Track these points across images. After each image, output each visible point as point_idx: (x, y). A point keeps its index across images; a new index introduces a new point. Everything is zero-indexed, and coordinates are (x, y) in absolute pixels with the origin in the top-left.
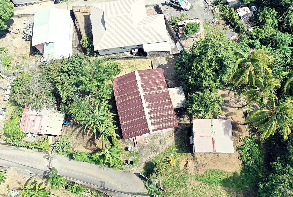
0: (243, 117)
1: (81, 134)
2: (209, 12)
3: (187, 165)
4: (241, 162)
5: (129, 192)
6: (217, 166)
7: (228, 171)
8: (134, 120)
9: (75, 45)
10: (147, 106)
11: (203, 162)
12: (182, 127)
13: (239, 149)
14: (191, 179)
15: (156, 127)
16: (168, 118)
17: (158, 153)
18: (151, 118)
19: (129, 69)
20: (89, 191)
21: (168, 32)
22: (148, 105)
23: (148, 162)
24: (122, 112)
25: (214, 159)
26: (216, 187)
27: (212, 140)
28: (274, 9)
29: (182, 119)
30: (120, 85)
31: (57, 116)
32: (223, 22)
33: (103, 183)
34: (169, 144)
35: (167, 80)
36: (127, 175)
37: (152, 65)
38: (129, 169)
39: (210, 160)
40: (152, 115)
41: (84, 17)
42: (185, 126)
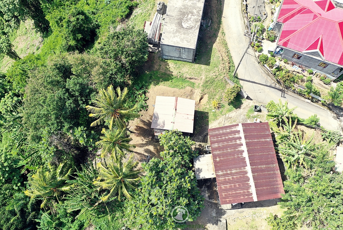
3: (201, 98)
4: (147, 94)
6: (173, 91)
7: (163, 87)
10: (243, 153)
13: (145, 108)
14: (199, 84)
16: (219, 138)
17: (227, 116)
18: (240, 138)
23: (238, 109)
24: (272, 153)
26: (178, 74)
27: (177, 108)
30: (276, 186)
33: (283, 96)
34: (215, 123)
35: (208, 200)
36: (260, 100)
40: (238, 142)
42: (195, 139)
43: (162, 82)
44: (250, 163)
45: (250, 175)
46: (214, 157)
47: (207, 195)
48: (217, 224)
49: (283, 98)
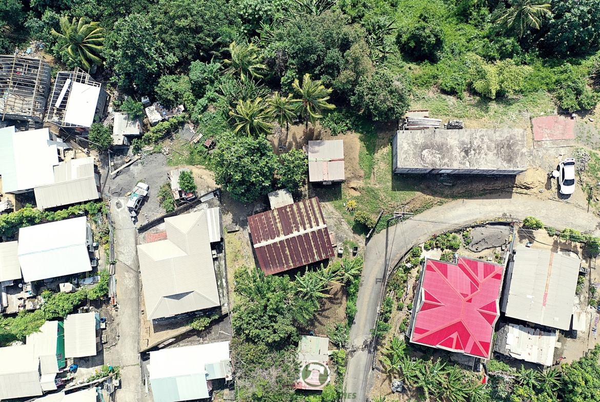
0: (298, 126)
1: (324, 313)
2: (151, 159)
3: (355, 188)
4: (349, 132)
5: (385, 249)
6: (355, 157)
7: (359, 146)
8: (313, 246)
9: (199, 341)
11: (351, 172)
12: (312, 193)
13: (334, 133)
14: (370, 184)
15: (320, 220)
16: (309, 208)
17: (342, 220)
18: (311, 227)
19: (239, 260)
20: (388, 294)
21: (183, 212)
22: (296, 230)
23: (353, 231)
24: (303, 261)
25: (348, 159)
26: (376, 159)
27: (332, 162)
28: (160, 80)
29: (303, 193)
30: (271, 266)
31: (305, 344)
32: (168, 141)
33: (378, 280)
34: (332, 208)
36: (368, 254)
37: (234, 232)
38: (361, 252)
39: (349, 164)
40: (307, 226)
41: (157, 332)
42: (311, 190)
43: (365, 144)
44: (288, 239)
45: (277, 240)
46: (291, 206)
47: (258, 209)
48: (233, 222)
49: (375, 280)
